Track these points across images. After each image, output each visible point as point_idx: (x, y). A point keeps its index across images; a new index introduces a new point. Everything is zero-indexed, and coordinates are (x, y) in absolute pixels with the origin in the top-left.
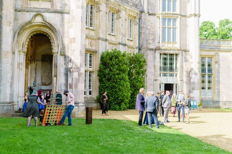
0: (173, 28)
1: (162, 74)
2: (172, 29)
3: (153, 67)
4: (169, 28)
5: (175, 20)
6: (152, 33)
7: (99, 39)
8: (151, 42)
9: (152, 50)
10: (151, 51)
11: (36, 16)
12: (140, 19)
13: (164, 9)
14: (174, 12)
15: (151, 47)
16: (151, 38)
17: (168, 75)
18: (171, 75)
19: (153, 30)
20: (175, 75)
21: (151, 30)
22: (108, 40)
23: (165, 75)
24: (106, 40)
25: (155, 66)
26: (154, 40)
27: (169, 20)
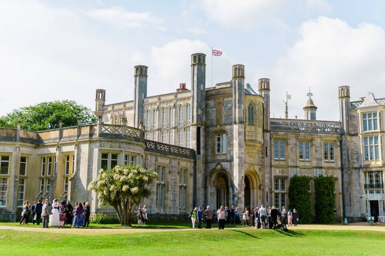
0: (376, 146)
1: (368, 192)
2: (374, 147)
3: (358, 185)
4: (371, 147)
5: (376, 138)
6: (356, 152)
7: (289, 167)
8: (355, 161)
9: (356, 168)
10: (356, 170)
11: (217, 165)
12: (341, 142)
13: (365, 129)
14: (376, 131)
15: (356, 166)
16: (355, 157)
17: (375, 192)
18: (378, 192)
19: (356, 150)
20: (381, 192)
21: (355, 150)
22: (299, 167)
23: (372, 192)
24: (296, 167)
25: (360, 184)
26: (358, 159)
27: (371, 138)
